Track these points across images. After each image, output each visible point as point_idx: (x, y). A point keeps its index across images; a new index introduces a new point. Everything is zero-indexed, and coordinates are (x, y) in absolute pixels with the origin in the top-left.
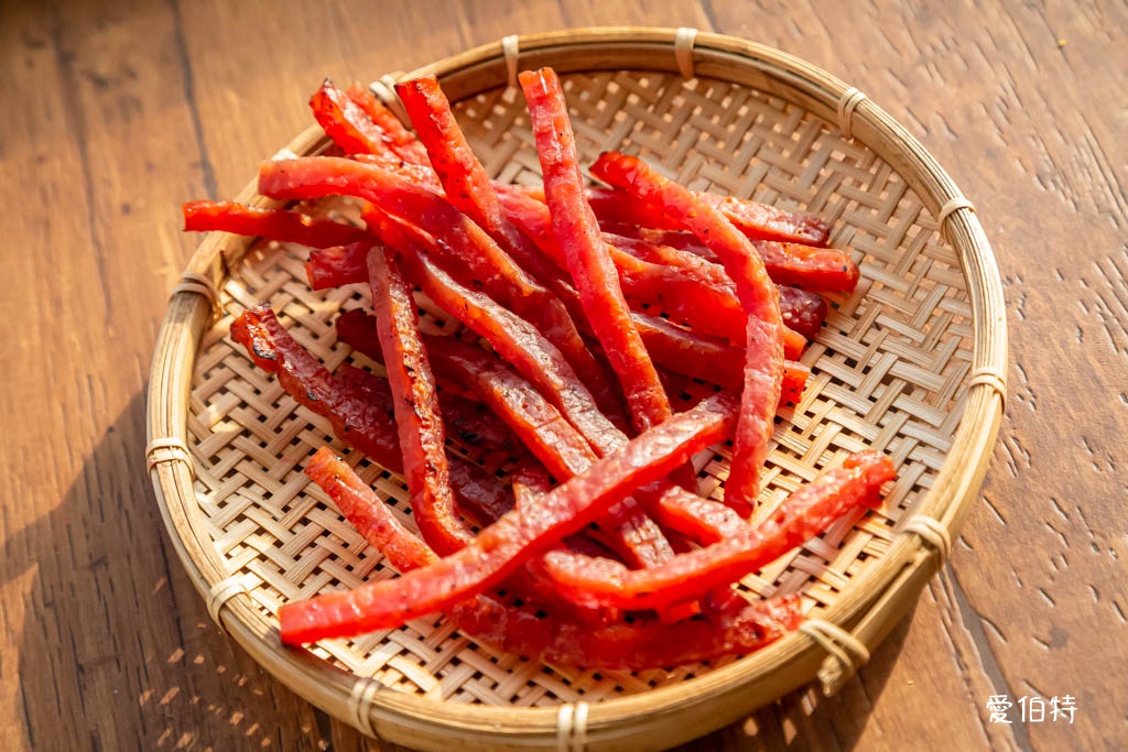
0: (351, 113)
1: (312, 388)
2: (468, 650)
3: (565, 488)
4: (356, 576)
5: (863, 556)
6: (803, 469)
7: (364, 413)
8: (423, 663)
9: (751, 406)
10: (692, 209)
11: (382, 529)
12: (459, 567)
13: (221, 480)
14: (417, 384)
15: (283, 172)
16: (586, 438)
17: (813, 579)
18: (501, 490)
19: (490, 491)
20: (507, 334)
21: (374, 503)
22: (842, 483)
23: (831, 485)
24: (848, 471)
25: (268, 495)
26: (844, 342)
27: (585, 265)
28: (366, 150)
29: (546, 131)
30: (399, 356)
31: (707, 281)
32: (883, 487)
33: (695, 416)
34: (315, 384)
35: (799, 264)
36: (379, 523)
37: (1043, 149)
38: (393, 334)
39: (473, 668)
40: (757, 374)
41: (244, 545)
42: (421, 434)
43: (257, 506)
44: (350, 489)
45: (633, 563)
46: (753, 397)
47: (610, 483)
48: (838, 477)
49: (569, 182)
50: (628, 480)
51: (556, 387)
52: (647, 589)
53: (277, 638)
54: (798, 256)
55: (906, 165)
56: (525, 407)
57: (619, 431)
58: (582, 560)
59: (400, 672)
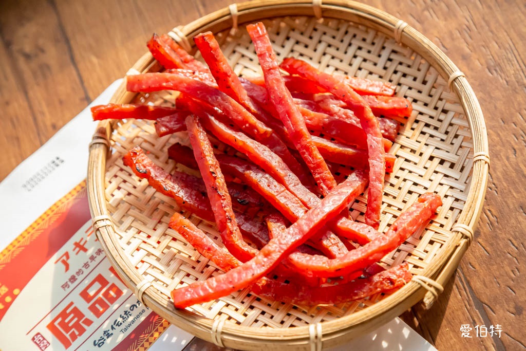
0: (167, 49)
1: (165, 185)
2: (256, 301)
3: (296, 224)
4: (197, 271)
5: (431, 242)
6: (398, 203)
7: (191, 194)
8: (237, 310)
9: (374, 177)
10: (335, 85)
11: (209, 249)
12: (254, 266)
13: (125, 232)
14: (217, 180)
15: (139, 80)
16: (299, 198)
17: (410, 255)
18: (260, 225)
19: (255, 226)
20: (256, 152)
21: (204, 237)
22: (420, 210)
23: (415, 211)
24: (421, 203)
25: (149, 237)
26: (409, 142)
27: (289, 116)
28: (176, 67)
29: (263, 53)
30: (207, 167)
31: (343, 118)
32: (437, 210)
33: (348, 184)
34: (166, 183)
35: (385, 105)
36: (208, 246)
37: (489, 53)
38: (203, 156)
39: (260, 309)
40: (375, 162)
41: (143, 262)
42: (222, 203)
43: (145, 242)
44: (192, 232)
45: (331, 256)
46: (375, 173)
47: (317, 220)
48: (418, 207)
49: (277, 77)
50: (324, 218)
51: (282, 175)
52: (340, 267)
53: (173, 306)
54: (383, 101)
55: (430, 57)
56: (269, 186)
57: (312, 193)
58: (308, 257)
59: (227, 315)
